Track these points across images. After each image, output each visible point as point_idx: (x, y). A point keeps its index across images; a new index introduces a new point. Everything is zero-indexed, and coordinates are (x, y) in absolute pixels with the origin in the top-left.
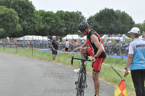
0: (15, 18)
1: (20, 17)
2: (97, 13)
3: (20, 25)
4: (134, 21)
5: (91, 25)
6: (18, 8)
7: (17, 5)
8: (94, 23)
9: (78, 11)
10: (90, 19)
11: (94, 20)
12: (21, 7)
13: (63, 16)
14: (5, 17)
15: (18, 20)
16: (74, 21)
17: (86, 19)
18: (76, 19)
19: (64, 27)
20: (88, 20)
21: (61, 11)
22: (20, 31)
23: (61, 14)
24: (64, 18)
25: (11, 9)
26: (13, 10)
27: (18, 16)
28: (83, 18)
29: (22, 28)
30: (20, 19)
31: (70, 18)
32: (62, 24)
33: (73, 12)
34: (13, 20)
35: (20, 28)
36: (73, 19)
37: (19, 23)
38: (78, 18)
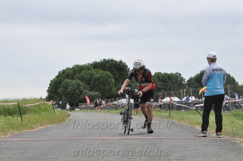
0: (111, 81)
1: (116, 80)
2: (197, 74)
4: (237, 82)
5: (191, 87)
8: (194, 85)
9: (177, 73)
10: (190, 80)
11: (194, 81)
12: (116, 69)
13: (161, 78)
14: (101, 80)
16: (173, 83)
17: (186, 81)
18: (174, 80)
19: (162, 89)
20: (188, 81)
21: (158, 73)
23: (158, 76)
24: (162, 80)
25: (107, 72)
26: (109, 73)
27: (114, 79)
28: (182, 79)
30: (115, 82)
31: (168, 80)
32: (159, 87)
33: (172, 74)
34: (109, 84)
35: (116, 91)
36: (171, 82)
37: (115, 86)
38: (177, 80)
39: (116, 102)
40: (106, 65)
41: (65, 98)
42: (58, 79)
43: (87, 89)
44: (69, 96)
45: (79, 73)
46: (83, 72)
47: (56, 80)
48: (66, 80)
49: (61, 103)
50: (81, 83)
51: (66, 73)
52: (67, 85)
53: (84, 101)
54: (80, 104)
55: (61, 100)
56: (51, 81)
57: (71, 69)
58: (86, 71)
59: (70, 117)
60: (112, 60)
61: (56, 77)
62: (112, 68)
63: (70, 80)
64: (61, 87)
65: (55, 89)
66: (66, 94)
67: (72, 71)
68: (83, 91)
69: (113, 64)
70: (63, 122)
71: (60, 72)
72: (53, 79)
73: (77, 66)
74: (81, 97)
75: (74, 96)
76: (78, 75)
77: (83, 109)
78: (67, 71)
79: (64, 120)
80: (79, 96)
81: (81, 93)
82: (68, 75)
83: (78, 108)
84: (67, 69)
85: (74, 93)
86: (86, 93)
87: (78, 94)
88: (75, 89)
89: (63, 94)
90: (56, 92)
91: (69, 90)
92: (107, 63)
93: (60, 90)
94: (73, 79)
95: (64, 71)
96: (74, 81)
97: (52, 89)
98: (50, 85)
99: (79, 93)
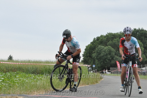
3: (144, 55)
6: (143, 40)
7: (142, 36)
12: (146, 39)
15: (143, 50)
22: (144, 61)
26: (140, 41)
27: (144, 47)
29: (146, 58)
30: (144, 50)
35: (145, 58)
37: (144, 54)
39: (144, 69)
40: (137, 34)
41: (98, 62)
42: (93, 45)
43: (118, 56)
44: (102, 60)
45: (112, 41)
46: (115, 39)
47: (90, 46)
48: (100, 46)
49: (94, 66)
50: (113, 49)
51: (100, 40)
52: (100, 51)
53: (115, 66)
54: (111, 68)
55: (94, 63)
56: (86, 47)
57: (105, 37)
58: (118, 39)
59: (103, 80)
60: (142, 30)
61: (91, 43)
62: (142, 37)
63: (103, 47)
64: (95, 52)
65: (90, 54)
66: (99, 59)
67: (106, 38)
68: (114, 57)
69: (143, 33)
70: (96, 83)
71: (95, 39)
72: (89, 45)
73: (110, 34)
74: (113, 62)
75: (106, 61)
76: (110, 42)
77: (113, 73)
78: (101, 38)
79: (97, 82)
80: (111, 61)
81: (112, 59)
82: (102, 42)
83: (109, 72)
84: (102, 36)
85: (106, 58)
86: (117, 59)
87: (109, 60)
88: (107, 55)
89: (97, 58)
90: (90, 56)
91: (102, 55)
92: (137, 32)
93: (94, 55)
94: (106, 45)
95: (98, 38)
96: (106, 48)
97: (87, 54)
98: (85, 50)
99: (111, 58)
